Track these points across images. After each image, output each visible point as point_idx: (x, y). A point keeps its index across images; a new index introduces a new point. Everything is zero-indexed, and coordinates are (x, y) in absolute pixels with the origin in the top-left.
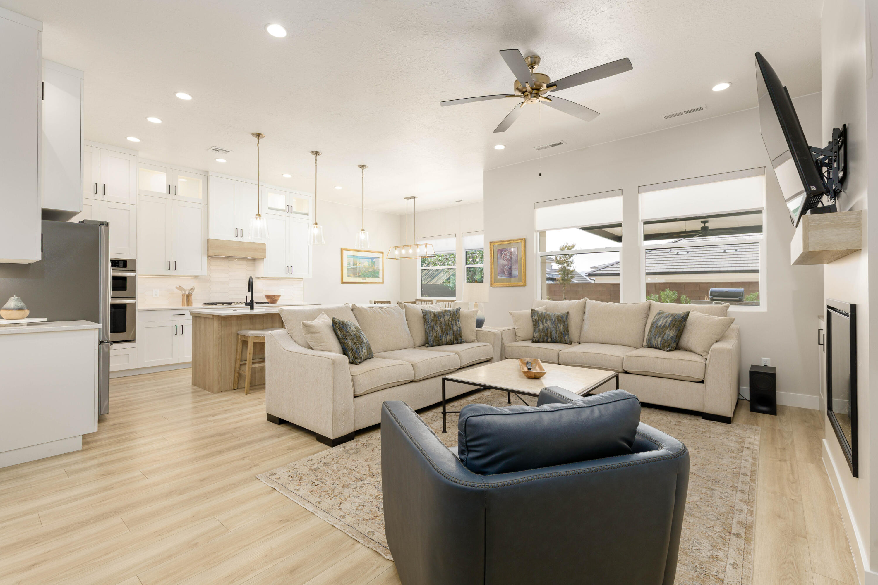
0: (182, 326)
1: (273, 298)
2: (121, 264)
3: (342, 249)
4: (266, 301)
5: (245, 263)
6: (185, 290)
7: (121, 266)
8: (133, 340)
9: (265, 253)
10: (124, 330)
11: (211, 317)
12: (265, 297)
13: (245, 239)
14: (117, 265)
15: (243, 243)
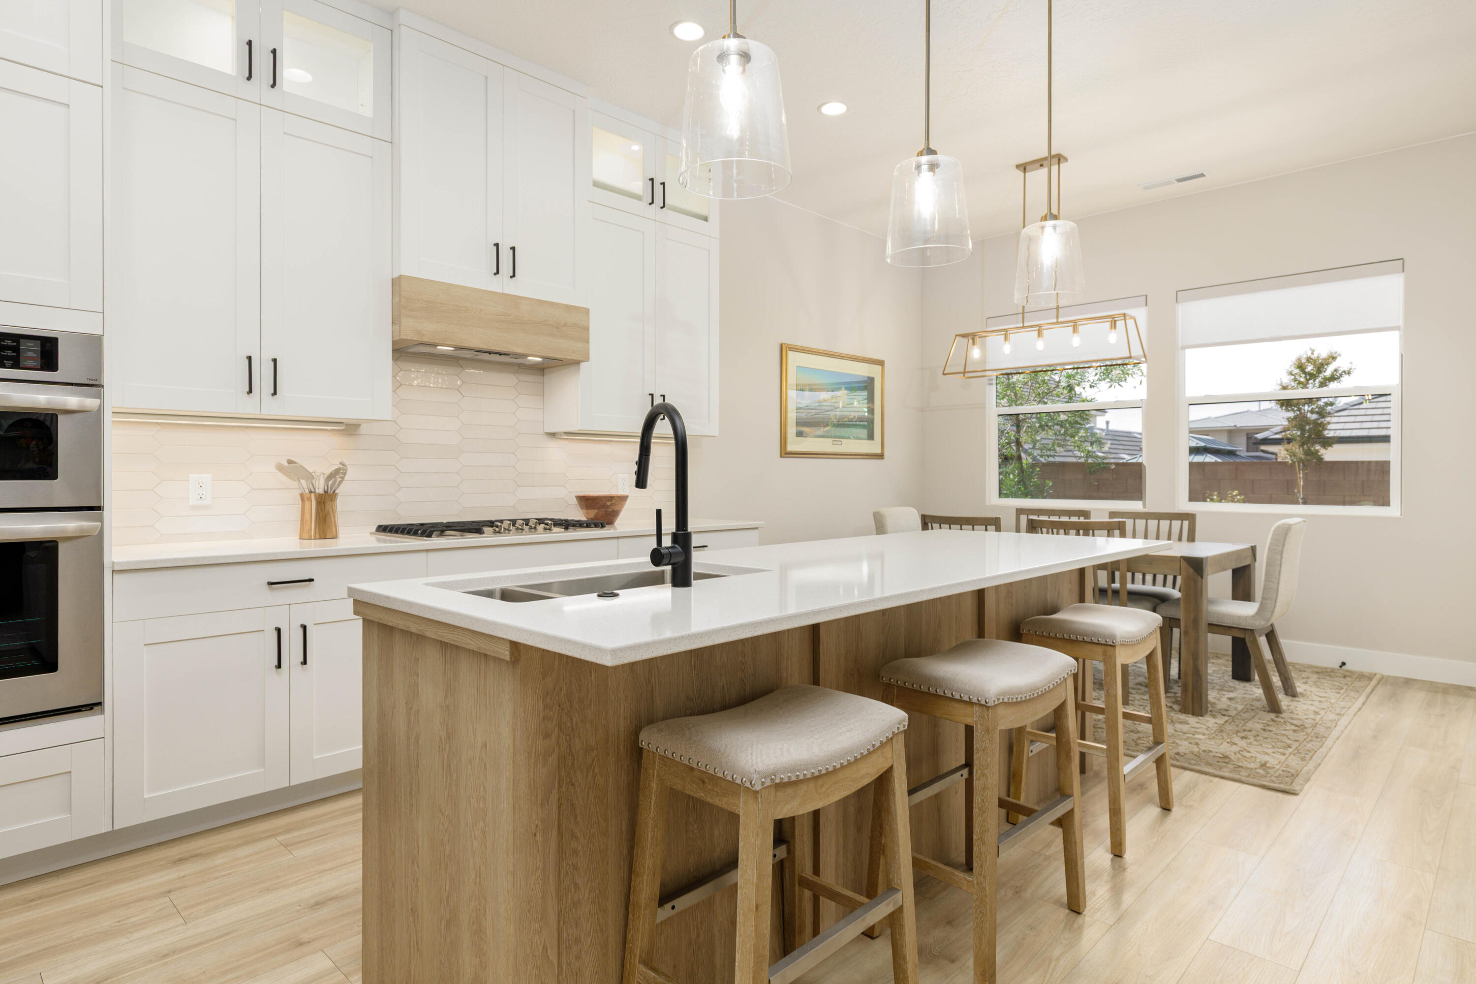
0: (304, 628)
1: (608, 507)
2: (30, 354)
3: (784, 347)
4: (579, 515)
5: (509, 379)
6: (310, 477)
7: (30, 363)
8: (93, 706)
9: (587, 341)
10: (49, 664)
11: (506, 654)
12: (575, 501)
13: (521, 288)
14: (9, 358)
15: (515, 300)
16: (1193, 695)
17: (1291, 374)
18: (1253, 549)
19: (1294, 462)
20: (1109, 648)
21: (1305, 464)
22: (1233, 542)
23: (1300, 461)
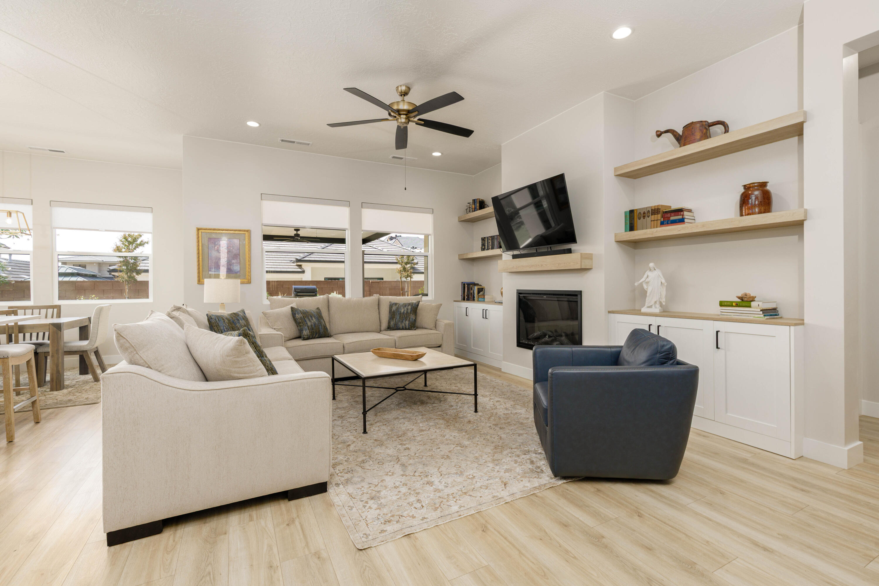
16: (56, 382)
17: (121, 241)
18: (90, 319)
19: (123, 281)
20: (6, 359)
21: (128, 282)
22: (80, 317)
23: (126, 280)
